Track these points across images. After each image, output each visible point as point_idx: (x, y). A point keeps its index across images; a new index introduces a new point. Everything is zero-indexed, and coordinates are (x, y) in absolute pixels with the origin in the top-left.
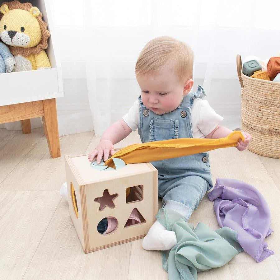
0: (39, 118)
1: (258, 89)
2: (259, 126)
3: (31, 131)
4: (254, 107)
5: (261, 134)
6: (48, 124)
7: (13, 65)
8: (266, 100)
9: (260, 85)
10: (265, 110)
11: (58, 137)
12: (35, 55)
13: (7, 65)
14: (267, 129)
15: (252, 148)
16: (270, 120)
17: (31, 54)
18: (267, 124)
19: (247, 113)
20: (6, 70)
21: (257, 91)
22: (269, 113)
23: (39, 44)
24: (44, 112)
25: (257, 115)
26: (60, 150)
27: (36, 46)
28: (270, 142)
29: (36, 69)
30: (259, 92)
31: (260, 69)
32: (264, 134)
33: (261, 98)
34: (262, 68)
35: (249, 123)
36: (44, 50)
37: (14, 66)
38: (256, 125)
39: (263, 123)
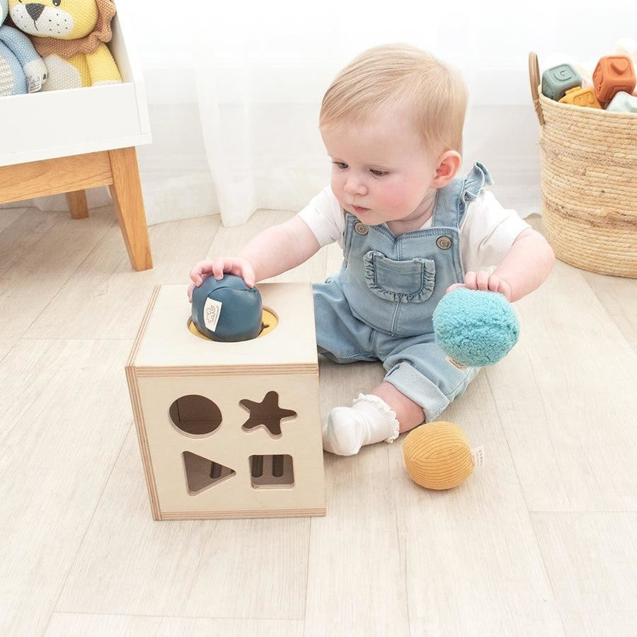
0: (104, 187)
1: (577, 129)
2: (584, 209)
3: (87, 213)
4: (570, 168)
5: (588, 226)
6: (123, 201)
7: (41, 78)
8: (595, 151)
9: (580, 119)
10: (595, 174)
11: (144, 228)
12: (87, 55)
13: (28, 76)
14: (605, 214)
15: (571, 257)
16: (609, 195)
17: (78, 53)
18: (602, 203)
19: (554, 181)
20: (27, 88)
21: (574, 133)
22: (605, 181)
23: (92, 31)
24: (112, 176)
25: (578, 186)
26: (150, 255)
27: (87, 36)
28: (613, 243)
29: (91, 85)
30: (579, 134)
31: (578, 84)
32: (598, 226)
33: (584, 148)
34: (583, 82)
35: (560, 203)
36: (105, 43)
37: (44, 78)
38: (578, 208)
39: (594, 203)
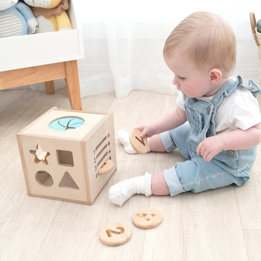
0: (62, 79)
3: (54, 92)
6: (70, 85)
7: (35, 26)
11: (80, 99)
12: (57, 16)
13: (29, 26)
17: (53, 15)
20: (28, 32)
23: (60, 5)
24: (66, 74)
27: (57, 7)
29: (58, 31)
36: (65, 10)
37: (36, 27)
